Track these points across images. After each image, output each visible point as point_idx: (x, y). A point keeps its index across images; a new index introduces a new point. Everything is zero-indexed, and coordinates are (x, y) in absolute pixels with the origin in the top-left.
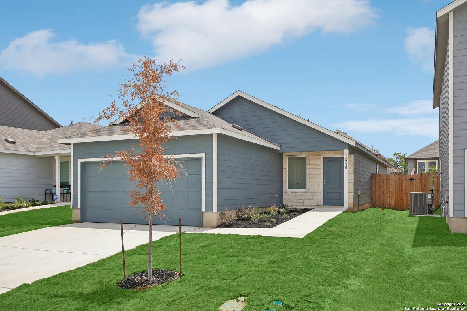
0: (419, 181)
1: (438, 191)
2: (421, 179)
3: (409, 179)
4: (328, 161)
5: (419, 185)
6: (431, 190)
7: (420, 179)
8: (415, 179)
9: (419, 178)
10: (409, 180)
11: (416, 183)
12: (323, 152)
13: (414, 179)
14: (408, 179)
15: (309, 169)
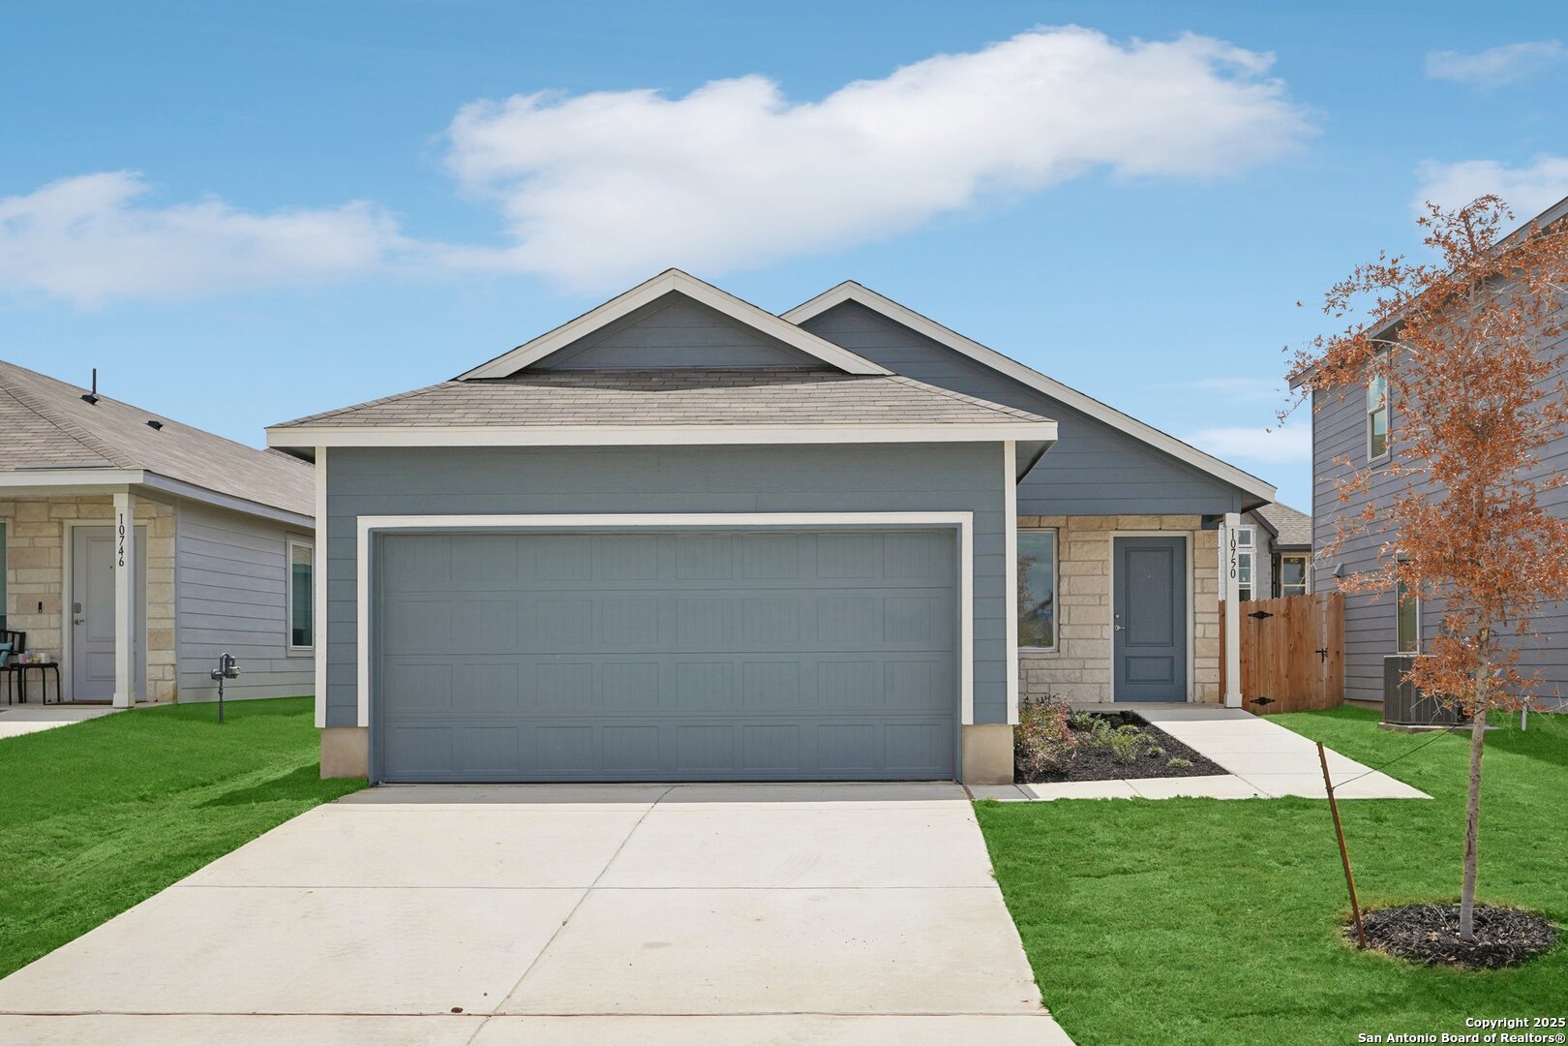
0: (1283, 621)
1: (1338, 653)
2: (1288, 614)
3: (1254, 615)
4: (1128, 551)
5: (1282, 632)
6: (1317, 652)
7: (1284, 616)
8: (1272, 615)
9: (1282, 611)
10: (1252, 619)
11: (1272, 628)
12: (1117, 520)
13: (1267, 615)
14: (1250, 615)
15: (1070, 576)
